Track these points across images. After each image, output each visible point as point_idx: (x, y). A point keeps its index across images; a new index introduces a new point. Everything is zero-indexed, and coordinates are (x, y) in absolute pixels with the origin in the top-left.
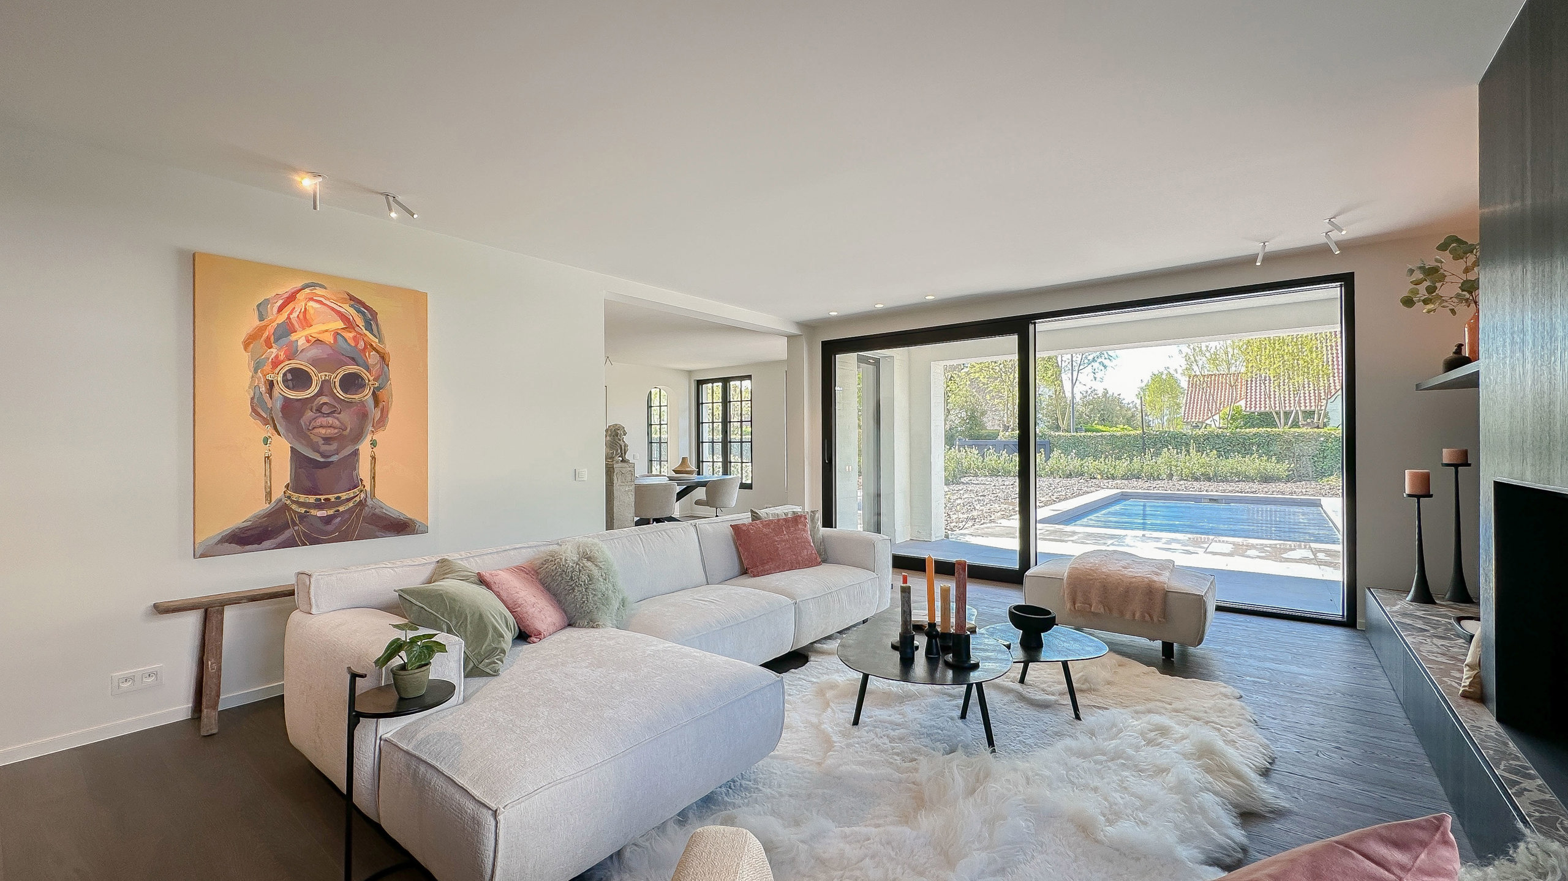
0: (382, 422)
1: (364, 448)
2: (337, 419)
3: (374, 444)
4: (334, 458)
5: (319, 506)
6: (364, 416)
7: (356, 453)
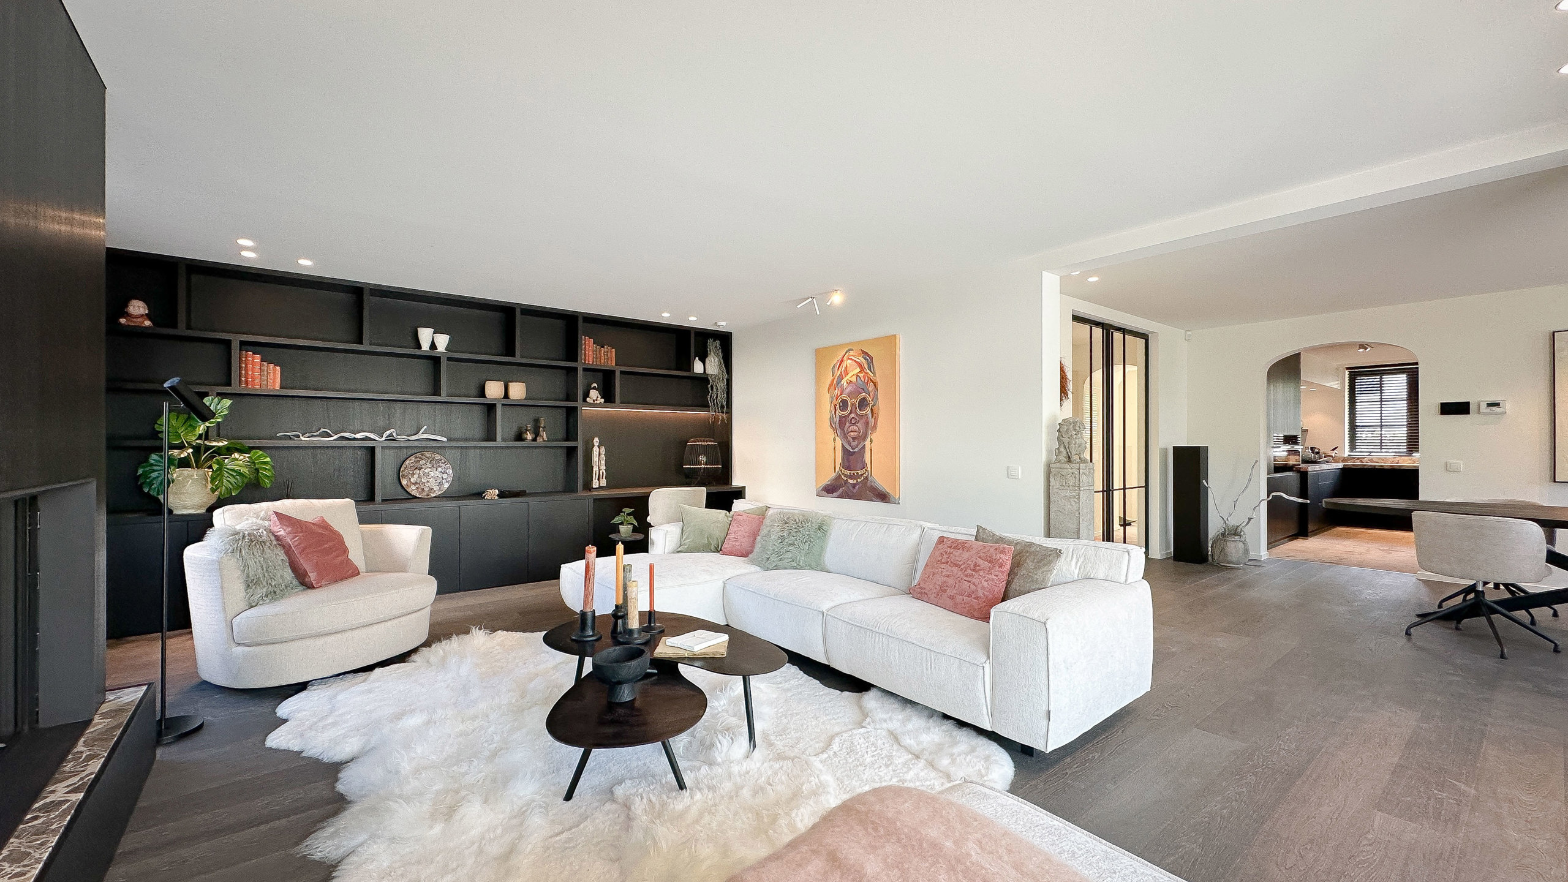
0: (875, 427)
1: (867, 443)
2: (857, 426)
3: (871, 441)
4: (856, 450)
5: (851, 477)
6: (867, 423)
7: (864, 447)
